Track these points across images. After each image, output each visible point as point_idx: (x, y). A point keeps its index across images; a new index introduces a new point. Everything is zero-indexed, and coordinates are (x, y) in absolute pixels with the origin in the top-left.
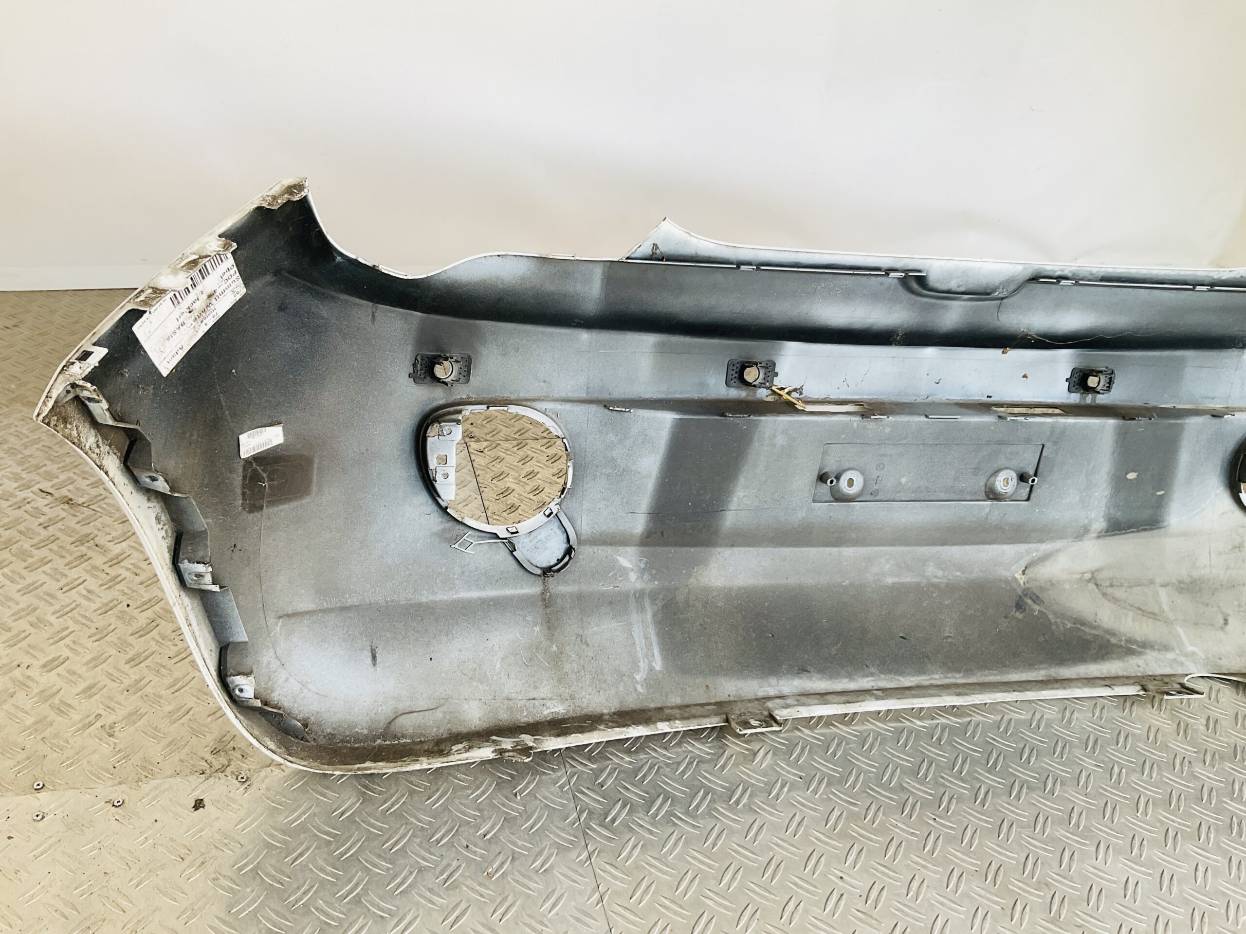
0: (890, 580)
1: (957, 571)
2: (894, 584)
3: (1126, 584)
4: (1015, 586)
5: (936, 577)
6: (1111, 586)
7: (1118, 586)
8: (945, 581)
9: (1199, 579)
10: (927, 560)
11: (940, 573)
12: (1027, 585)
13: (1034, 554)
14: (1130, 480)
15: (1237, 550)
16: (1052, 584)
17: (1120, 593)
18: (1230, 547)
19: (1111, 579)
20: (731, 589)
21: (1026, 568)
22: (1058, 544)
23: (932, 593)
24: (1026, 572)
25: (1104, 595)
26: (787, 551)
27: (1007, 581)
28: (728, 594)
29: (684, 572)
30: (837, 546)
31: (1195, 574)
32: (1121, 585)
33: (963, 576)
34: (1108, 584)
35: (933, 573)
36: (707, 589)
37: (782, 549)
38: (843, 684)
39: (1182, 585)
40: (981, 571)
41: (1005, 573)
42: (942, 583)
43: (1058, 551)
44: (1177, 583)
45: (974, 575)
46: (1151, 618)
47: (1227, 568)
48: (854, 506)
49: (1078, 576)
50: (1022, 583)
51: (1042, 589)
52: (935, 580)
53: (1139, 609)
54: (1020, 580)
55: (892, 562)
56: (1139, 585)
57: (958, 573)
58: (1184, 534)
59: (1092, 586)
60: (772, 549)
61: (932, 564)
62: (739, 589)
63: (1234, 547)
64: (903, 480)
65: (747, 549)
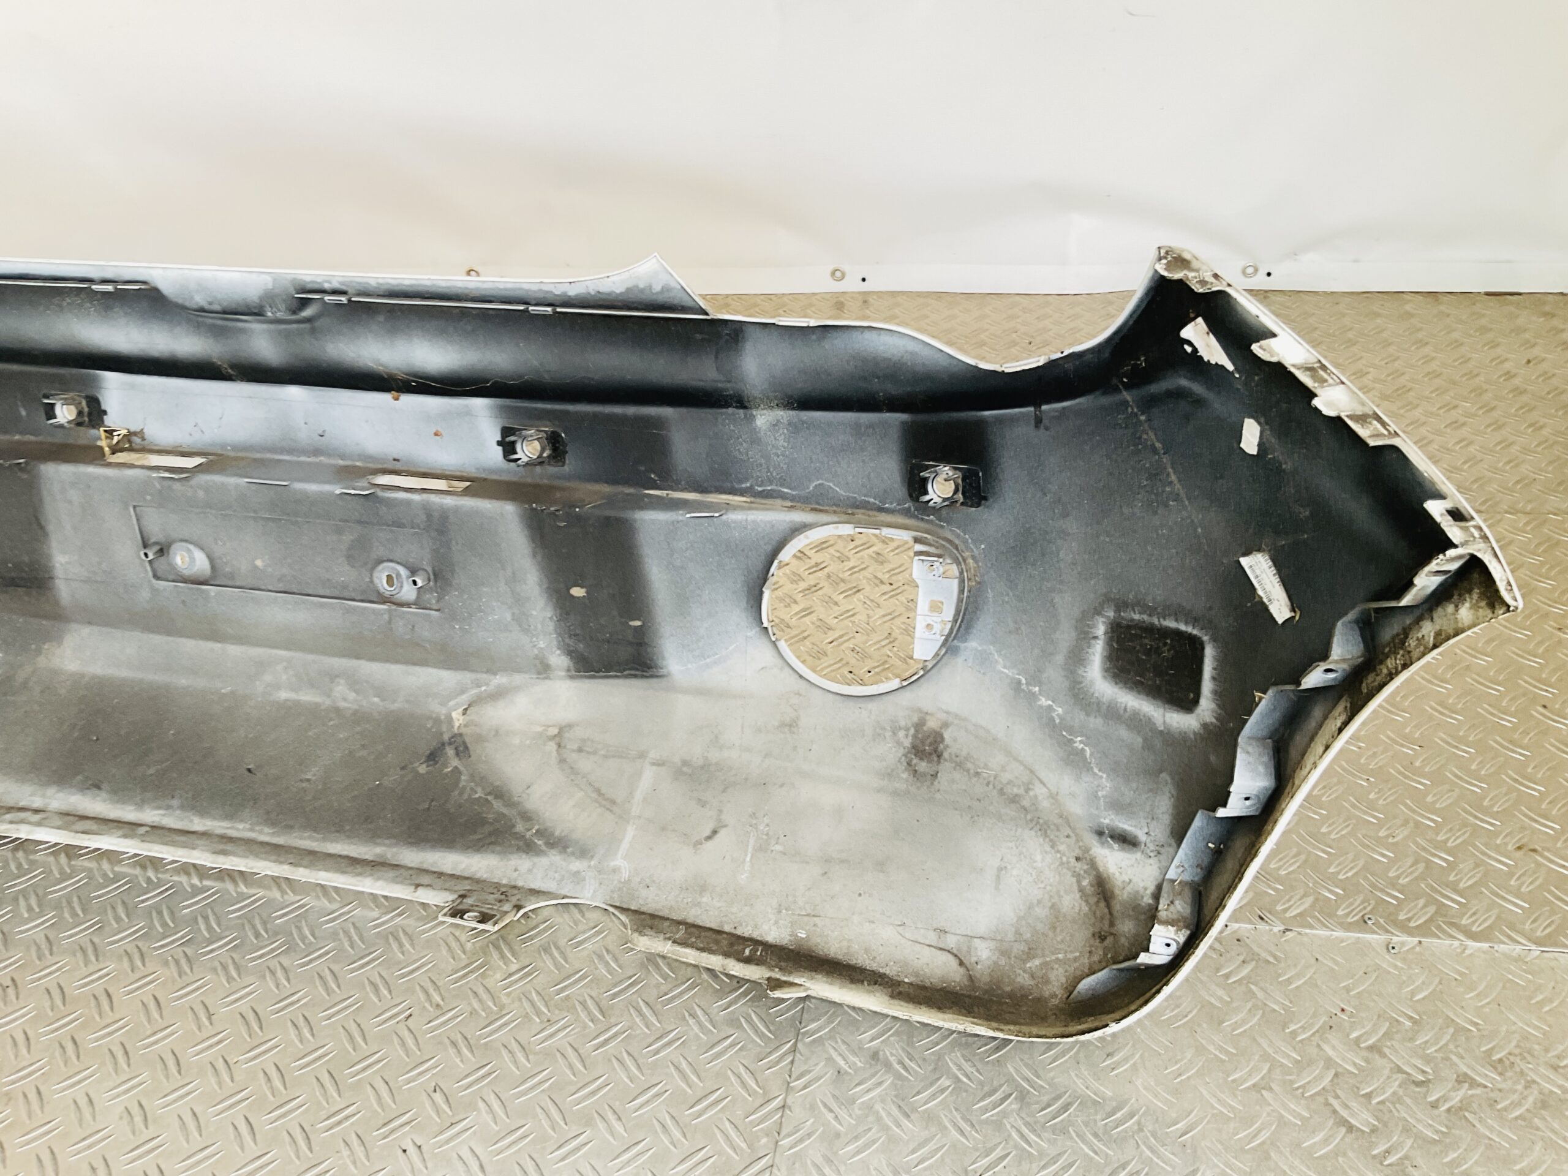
0: (284, 695)
1: (375, 696)
2: (286, 700)
3: (603, 752)
4: (444, 728)
5: (345, 700)
6: (580, 750)
7: (588, 753)
8: (355, 707)
9: (717, 764)
10: (337, 676)
11: (352, 695)
12: (463, 730)
13: (483, 688)
14: (572, 596)
15: (786, 729)
16: (497, 733)
17: (585, 764)
18: (776, 724)
19: (584, 740)
20: (82, 676)
21: (469, 706)
22: (518, 679)
23: (330, 720)
24: (468, 712)
25: (562, 761)
26: (157, 639)
27: (437, 721)
28: (77, 680)
29: (33, 647)
30: (219, 642)
31: (714, 755)
32: (595, 753)
33: (381, 704)
34: (575, 747)
35: (344, 696)
36: (56, 672)
37: (151, 636)
38: (129, 813)
39: (685, 769)
40: (408, 701)
41: (437, 708)
42: (349, 709)
43: (517, 689)
44: (679, 764)
45: (396, 706)
46: (604, 806)
47: (767, 755)
48: (207, 590)
49: (540, 729)
50: (457, 724)
51: (480, 739)
52: (342, 704)
53: (598, 791)
54: (455, 720)
55: (291, 672)
56: (620, 757)
57: (376, 700)
58: (702, 692)
59: (552, 746)
60: (139, 634)
61: (342, 681)
62: (94, 677)
63: (783, 725)
64: (259, 563)
65: (110, 630)
